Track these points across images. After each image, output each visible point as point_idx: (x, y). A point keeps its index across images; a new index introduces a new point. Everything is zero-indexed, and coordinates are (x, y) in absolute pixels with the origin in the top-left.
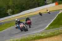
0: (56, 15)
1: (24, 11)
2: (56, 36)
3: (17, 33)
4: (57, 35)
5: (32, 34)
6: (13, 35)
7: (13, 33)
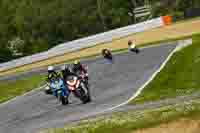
0: (166, 57)
1: (60, 43)
2: (164, 125)
3: (38, 114)
4: (168, 121)
5: (87, 118)
6: (27, 120)
7: (26, 115)
